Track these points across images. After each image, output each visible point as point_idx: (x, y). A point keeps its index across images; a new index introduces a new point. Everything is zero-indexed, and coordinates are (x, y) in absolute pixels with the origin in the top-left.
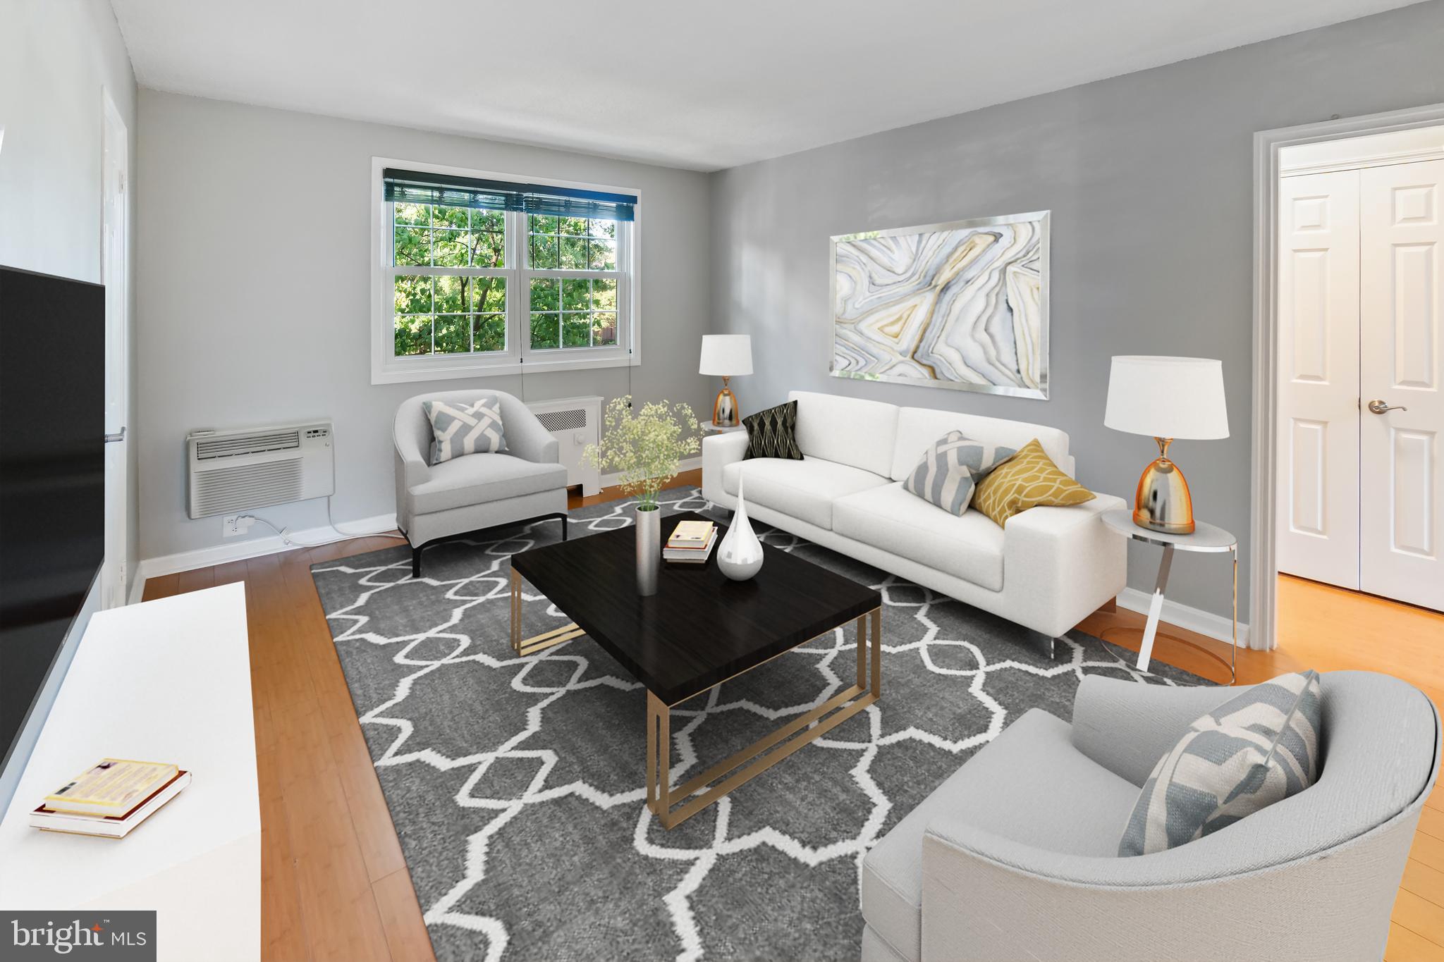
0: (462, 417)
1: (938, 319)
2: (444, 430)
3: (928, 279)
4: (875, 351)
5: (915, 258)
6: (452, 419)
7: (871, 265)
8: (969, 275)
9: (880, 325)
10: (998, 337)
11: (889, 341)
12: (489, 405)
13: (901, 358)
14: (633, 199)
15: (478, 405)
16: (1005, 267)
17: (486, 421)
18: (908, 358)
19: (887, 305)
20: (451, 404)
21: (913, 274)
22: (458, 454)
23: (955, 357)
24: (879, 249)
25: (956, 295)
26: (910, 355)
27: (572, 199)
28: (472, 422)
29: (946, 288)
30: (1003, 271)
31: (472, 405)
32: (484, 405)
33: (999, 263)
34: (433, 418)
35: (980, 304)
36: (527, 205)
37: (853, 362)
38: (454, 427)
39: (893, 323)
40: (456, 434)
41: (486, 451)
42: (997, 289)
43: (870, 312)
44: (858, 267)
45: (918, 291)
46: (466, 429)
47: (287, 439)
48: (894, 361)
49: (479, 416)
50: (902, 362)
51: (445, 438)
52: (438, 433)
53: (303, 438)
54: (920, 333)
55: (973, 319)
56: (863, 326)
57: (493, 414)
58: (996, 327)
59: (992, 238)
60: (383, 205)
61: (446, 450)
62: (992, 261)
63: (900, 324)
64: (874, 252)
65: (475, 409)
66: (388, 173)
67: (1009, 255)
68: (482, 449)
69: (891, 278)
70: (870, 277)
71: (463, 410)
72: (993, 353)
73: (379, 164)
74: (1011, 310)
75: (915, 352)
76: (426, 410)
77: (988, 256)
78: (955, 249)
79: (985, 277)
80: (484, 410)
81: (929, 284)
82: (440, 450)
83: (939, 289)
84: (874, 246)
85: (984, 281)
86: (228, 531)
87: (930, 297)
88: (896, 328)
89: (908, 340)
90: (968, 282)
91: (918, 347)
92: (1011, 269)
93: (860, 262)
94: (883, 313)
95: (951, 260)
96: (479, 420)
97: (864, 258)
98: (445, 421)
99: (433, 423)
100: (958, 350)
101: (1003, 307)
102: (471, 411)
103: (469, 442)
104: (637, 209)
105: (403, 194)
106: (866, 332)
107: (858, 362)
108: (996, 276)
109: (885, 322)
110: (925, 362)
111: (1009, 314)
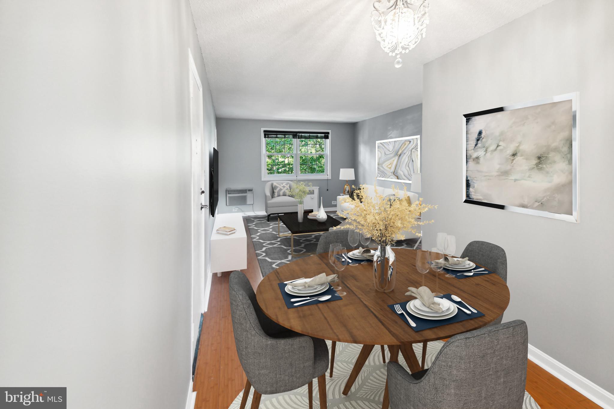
0: (280, 187)
1: (399, 164)
2: (276, 189)
3: (397, 153)
4: (386, 172)
5: (394, 147)
6: (278, 187)
7: (385, 149)
8: (405, 152)
9: (386, 165)
10: (410, 168)
11: (389, 169)
12: (287, 184)
13: (391, 174)
14: (328, 133)
15: (284, 184)
16: (412, 150)
17: (286, 188)
18: (393, 174)
19: (388, 160)
20: (278, 183)
21: (393, 152)
22: (279, 196)
23: (402, 173)
24: (387, 145)
25: (402, 157)
26: (393, 173)
27: (310, 134)
28: (282, 188)
29: (400, 155)
30: (411, 151)
31: (283, 184)
32: (285, 184)
33: (410, 149)
34: (274, 186)
35: (407, 160)
36: (298, 137)
37: (381, 175)
38: (278, 189)
39: (390, 165)
40: (278, 191)
41: (285, 195)
42: (410, 156)
43: (384, 162)
44: (382, 150)
45: (394, 156)
46: (281, 190)
47: (244, 191)
48: (390, 175)
49: (284, 187)
50: (391, 175)
51: (276, 191)
52: (275, 190)
53: (247, 191)
54: (395, 167)
55: (405, 164)
56: (383, 165)
57: (288, 187)
58: (410, 166)
59: (409, 142)
60: (264, 139)
61: (276, 194)
62: (409, 149)
63: (391, 165)
64: (385, 145)
65: (283, 185)
66: (265, 131)
67: (412, 147)
68: (284, 195)
69: (389, 153)
70: (385, 152)
71: (280, 185)
72: (409, 172)
73: (263, 129)
74: (413, 161)
75: (394, 172)
76: (272, 185)
77: (408, 147)
78: (402, 145)
79: (408, 152)
80: (285, 186)
81: (396, 154)
82: (275, 194)
83: (399, 155)
84: (385, 144)
85: (408, 153)
86: (233, 210)
87: (397, 157)
88: (390, 166)
89: (392, 170)
90: (404, 154)
91: (394, 171)
92: (413, 150)
93: (382, 148)
94: (388, 162)
95: (401, 148)
96: (284, 188)
97: (383, 147)
98: (276, 187)
99: (273, 187)
100: (403, 172)
101: (411, 160)
102: (282, 185)
103: (281, 193)
104: (330, 136)
105: (268, 136)
106: (384, 167)
107: (382, 175)
108: (410, 152)
109: (387, 165)
110: (396, 175)
111: (412, 162)
